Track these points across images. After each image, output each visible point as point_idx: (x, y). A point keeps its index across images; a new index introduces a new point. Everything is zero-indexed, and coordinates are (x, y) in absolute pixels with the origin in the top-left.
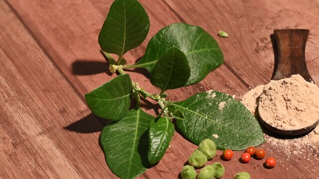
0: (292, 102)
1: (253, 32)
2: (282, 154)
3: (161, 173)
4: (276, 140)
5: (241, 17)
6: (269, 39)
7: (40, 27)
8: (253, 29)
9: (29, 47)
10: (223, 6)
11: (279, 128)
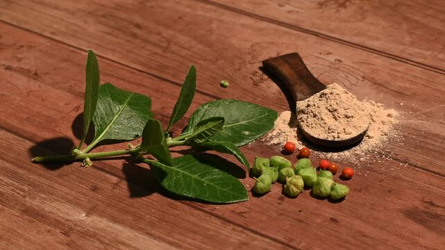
0: (339, 111)
1: (239, 70)
2: (351, 165)
3: (243, 215)
4: (336, 154)
5: (217, 60)
6: (260, 72)
7: (9, 121)
8: (237, 67)
9: (11, 141)
10: (192, 56)
11: (336, 140)
